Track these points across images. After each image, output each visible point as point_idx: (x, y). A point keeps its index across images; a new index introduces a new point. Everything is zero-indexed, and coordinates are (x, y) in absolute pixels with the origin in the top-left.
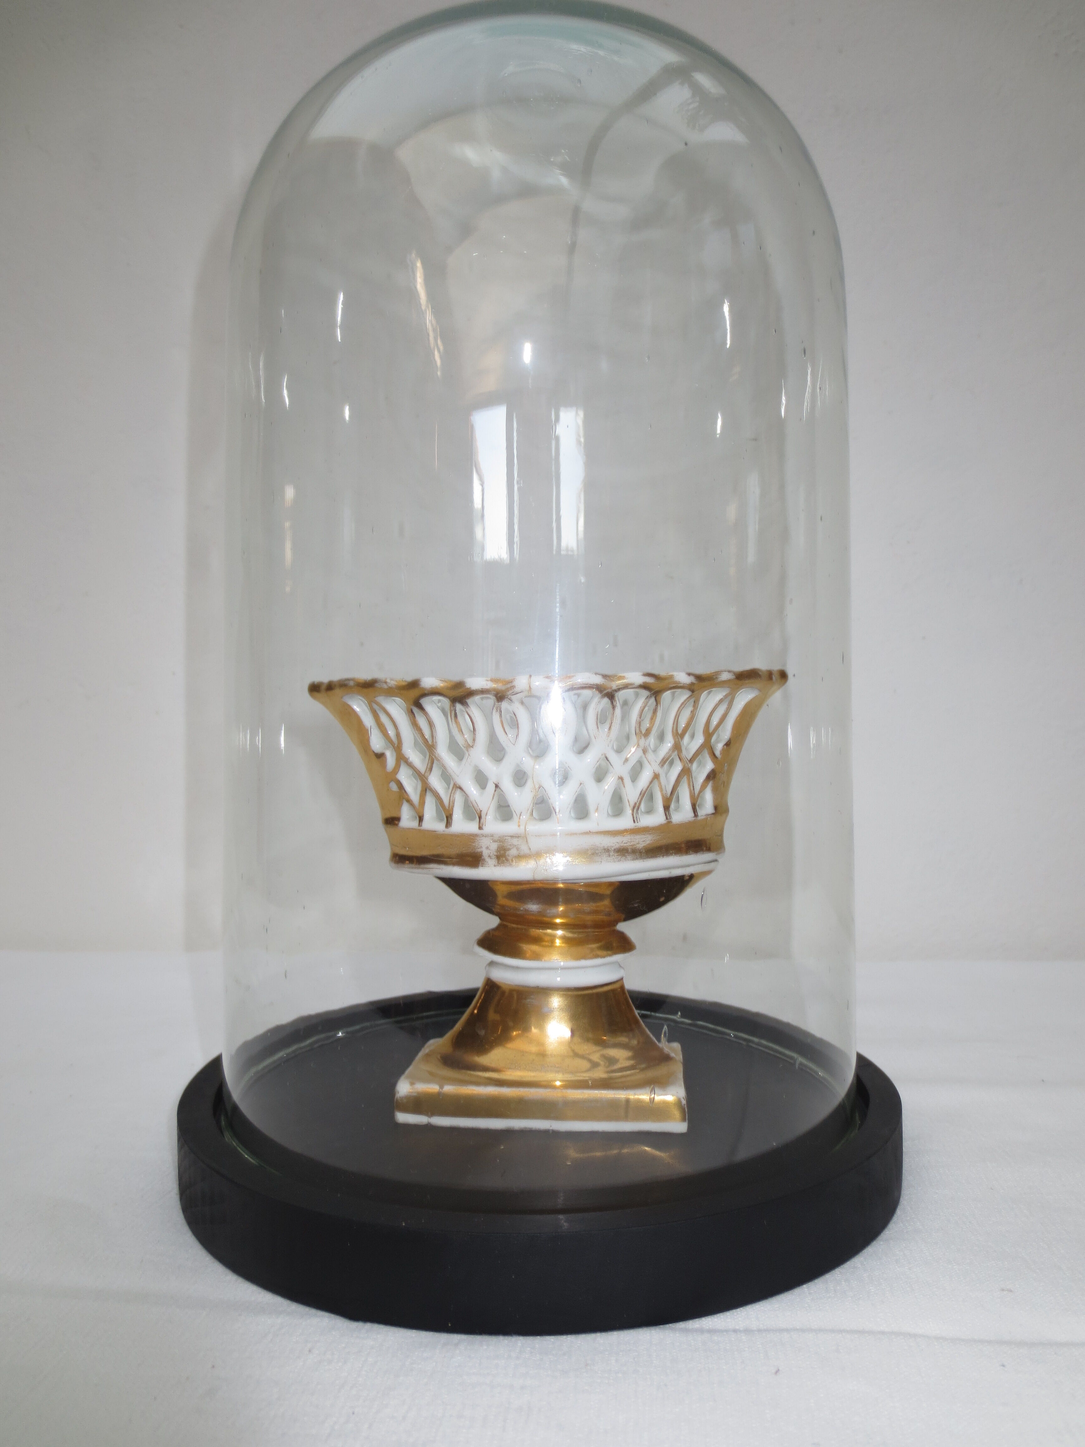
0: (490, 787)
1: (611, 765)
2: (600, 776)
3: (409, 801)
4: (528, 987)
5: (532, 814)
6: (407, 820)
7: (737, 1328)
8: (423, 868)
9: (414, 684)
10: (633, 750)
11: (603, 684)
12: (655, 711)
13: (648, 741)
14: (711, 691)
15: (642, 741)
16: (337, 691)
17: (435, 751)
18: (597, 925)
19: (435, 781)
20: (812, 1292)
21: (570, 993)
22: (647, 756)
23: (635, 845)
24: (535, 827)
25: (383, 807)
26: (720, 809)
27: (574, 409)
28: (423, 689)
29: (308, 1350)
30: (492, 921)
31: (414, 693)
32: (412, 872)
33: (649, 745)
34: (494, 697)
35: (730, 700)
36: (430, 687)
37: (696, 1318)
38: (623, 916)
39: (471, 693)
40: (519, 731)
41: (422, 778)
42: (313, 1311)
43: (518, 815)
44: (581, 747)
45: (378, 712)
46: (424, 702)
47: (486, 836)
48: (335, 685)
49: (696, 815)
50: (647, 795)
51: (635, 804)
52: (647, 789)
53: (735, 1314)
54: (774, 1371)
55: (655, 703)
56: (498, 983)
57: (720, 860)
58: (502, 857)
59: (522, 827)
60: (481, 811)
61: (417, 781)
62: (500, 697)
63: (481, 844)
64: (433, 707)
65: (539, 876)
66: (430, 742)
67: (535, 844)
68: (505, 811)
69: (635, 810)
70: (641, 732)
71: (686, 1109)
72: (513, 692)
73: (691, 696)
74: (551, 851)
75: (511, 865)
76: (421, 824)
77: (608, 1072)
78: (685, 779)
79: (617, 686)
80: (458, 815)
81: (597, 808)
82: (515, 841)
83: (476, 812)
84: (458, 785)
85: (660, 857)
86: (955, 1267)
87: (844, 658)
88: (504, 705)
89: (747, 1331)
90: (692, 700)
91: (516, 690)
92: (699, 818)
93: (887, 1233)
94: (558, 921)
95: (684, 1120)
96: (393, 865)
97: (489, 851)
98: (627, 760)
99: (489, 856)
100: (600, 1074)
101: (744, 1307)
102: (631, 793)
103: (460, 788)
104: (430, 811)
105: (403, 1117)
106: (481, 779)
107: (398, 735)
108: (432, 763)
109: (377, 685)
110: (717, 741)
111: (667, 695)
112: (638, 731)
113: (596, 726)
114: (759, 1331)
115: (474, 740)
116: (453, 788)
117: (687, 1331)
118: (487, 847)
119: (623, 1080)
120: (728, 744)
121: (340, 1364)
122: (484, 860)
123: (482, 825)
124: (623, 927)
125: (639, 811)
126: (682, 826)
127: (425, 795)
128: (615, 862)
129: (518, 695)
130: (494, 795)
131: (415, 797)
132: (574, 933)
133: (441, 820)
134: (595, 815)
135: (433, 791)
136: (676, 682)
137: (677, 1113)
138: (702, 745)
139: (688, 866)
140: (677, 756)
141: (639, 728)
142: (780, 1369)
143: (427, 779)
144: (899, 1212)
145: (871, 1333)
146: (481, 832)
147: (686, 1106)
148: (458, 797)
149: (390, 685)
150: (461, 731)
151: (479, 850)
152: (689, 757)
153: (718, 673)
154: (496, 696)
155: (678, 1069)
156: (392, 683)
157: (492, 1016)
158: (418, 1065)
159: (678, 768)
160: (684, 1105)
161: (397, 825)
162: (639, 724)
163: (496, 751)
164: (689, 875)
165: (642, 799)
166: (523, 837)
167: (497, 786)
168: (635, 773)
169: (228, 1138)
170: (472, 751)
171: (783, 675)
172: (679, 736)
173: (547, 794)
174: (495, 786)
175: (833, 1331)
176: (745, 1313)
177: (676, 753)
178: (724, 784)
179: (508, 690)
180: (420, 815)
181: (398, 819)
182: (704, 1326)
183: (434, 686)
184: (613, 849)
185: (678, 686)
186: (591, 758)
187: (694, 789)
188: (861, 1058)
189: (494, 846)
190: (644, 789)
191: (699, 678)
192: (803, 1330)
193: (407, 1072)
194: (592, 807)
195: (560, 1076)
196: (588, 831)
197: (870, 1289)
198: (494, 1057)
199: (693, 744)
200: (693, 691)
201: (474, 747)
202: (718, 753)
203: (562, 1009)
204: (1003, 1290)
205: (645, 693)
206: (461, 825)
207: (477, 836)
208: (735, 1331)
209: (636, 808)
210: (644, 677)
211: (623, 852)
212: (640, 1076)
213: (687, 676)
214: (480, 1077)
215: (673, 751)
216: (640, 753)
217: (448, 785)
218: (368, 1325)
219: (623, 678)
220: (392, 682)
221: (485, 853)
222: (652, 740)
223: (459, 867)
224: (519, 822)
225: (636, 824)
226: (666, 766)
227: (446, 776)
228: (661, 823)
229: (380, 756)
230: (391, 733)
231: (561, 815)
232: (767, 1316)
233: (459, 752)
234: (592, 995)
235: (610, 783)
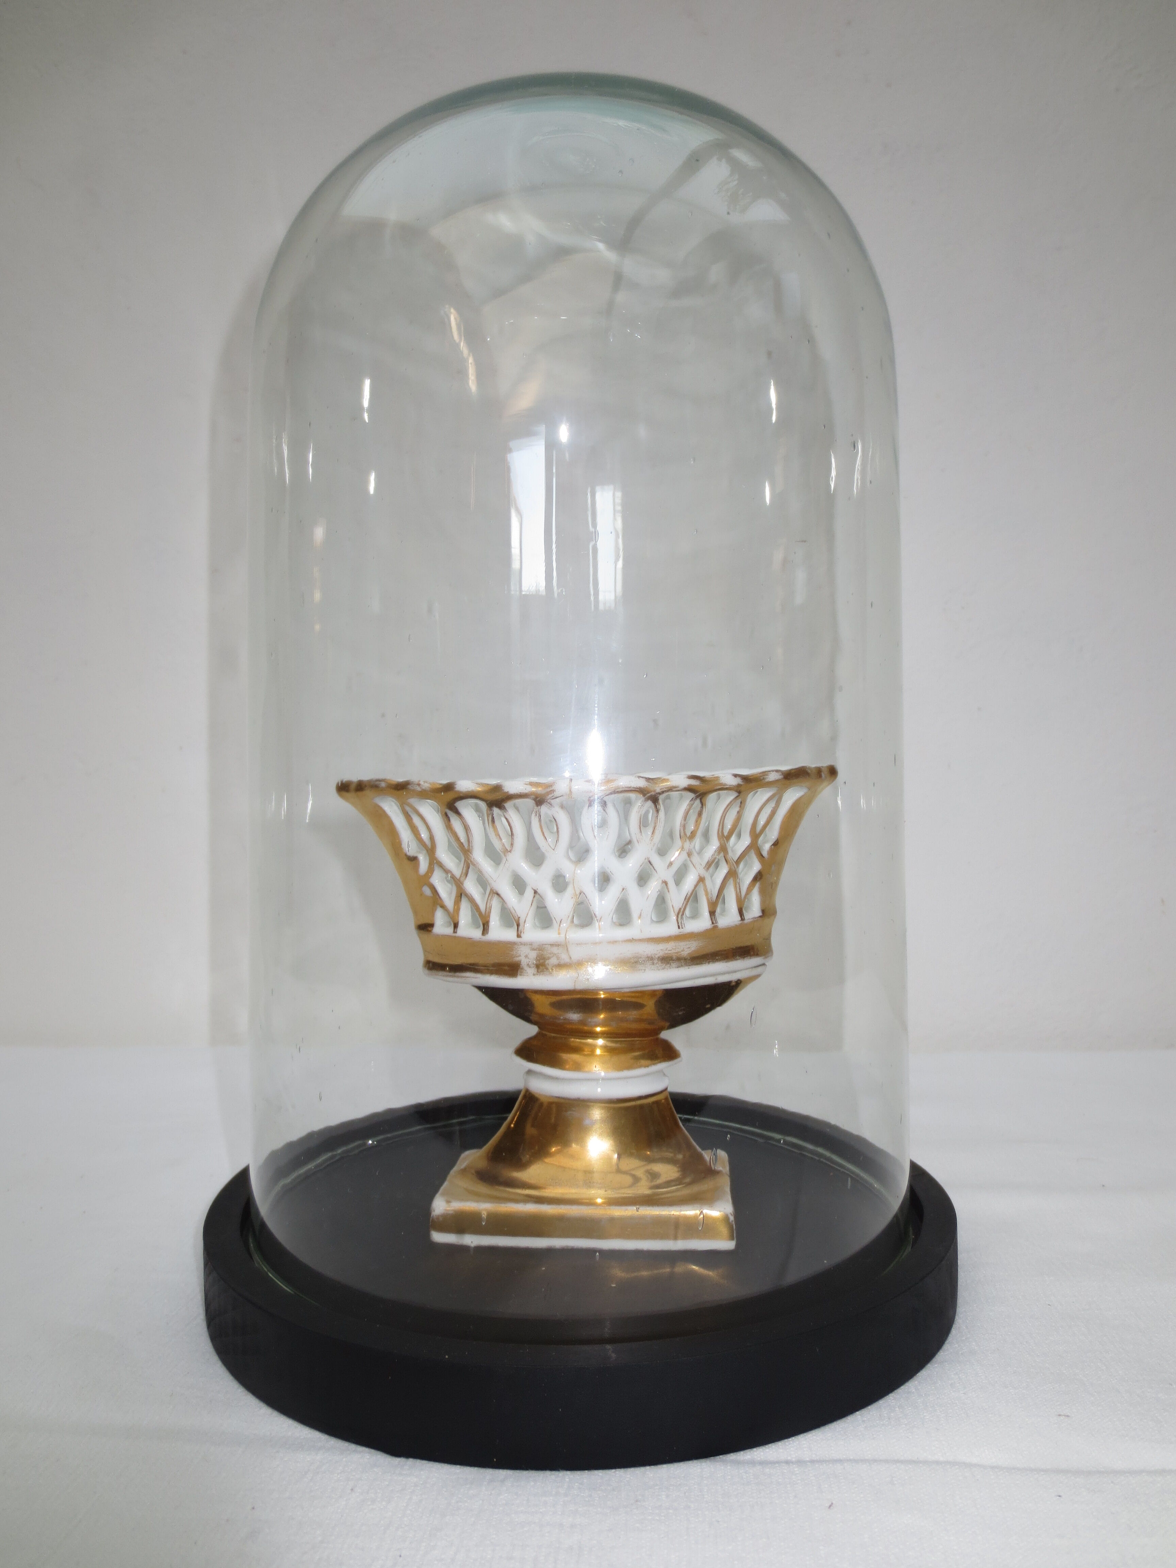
0: (529, 893)
1: (655, 870)
2: (643, 879)
3: (443, 907)
4: (569, 1099)
5: (572, 922)
6: (441, 927)
7: (789, 1458)
8: (458, 977)
9: (449, 787)
10: (677, 853)
11: (647, 787)
12: (700, 814)
13: (693, 844)
14: (757, 792)
15: (687, 845)
16: (368, 793)
17: (471, 855)
18: (641, 1034)
19: (471, 886)
20: (865, 1419)
21: (612, 1105)
22: (691, 859)
23: (679, 952)
24: (577, 935)
25: (416, 913)
26: (767, 912)
27: (612, 487)
28: (459, 792)
29: (350, 1488)
30: (529, 1030)
31: (450, 796)
32: (447, 981)
33: (694, 847)
34: (534, 802)
35: (777, 799)
36: (466, 790)
37: (747, 1449)
38: (667, 1024)
39: (510, 797)
40: (560, 836)
41: (458, 883)
42: (353, 1447)
43: (559, 923)
44: (624, 850)
45: (410, 813)
46: (459, 805)
47: (524, 944)
48: (366, 786)
49: (742, 919)
50: (692, 898)
51: (680, 909)
52: (691, 894)
53: (787, 1444)
54: (828, 1505)
55: (700, 805)
56: (537, 1096)
57: (767, 964)
58: (541, 966)
59: (563, 935)
60: (519, 918)
61: (452, 886)
62: (539, 801)
63: (519, 952)
64: (467, 810)
65: (580, 986)
66: (466, 846)
67: (576, 954)
68: (545, 918)
69: (680, 916)
70: (685, 834)
71: (734, 1225)
72: (553, 796)
73: (737, 797)
74: (593, 960)
75: (551, 973)
76: (456, 930)
77: (651, 1188)
78: (731, 881)
79: (662, 789)
80: (495, 921)
81: (640, 915)
82: (555, 950)
83: (514, 919)
84: (495, 891)
85: (705, 963)
86: (1011, 1391)
87: (896, 760)
88: (544, 809)
89: (800, 1462)
90: (739, 801)
91: (556, 794)
92: (746, 921)
93: (941, 1355)
94: (598, 1029)
95: (731, 1238)
96: (427, 971)
97: (528, 960)
98: (671, 864)
99: (528, 965)
100: (643, 1189)
101: (797, 1437)
102: (676, 899)
103: (498, 894)
104: (465, 916)
105: (438, 1237)
106: (519, 884)
107: (432, 838)
108: (468, 868)
109: (410, 787)
110: (765, 842)
111: (712, 796)
112: (682, 834)
113: (639, 830)
114: (812, 1462)
115: (512, 844)
116: (489, 894)
117: (739, 1463)
118: (526, 956)
119: (669, 1195)
120: (776, 844)
121: (384, 1503)
122: (522, 969)
123: (521, 933)
124: (665, 1035)
125: (684, 916)
126: (730, 930)
127: (461, 901)
128: (659, 970)
129: (557, 800)
130: (533, 901)
131: (449, 902)
132: (616, 1042)
133: (478, 927)
134: (637, 922)
135: (469, 896)
136: (721, 784)
137: (724, 1230)
138: (748, 846)
139: (735, 972)
140: (724, 859)
141: (684, 830)
142: (834, 1502)
143: (462, 884)
144: (954, 1331)
145: (926, 1462)
146: (519, 940)
147: (733, 1223)
148: (495, 904)
149: (424, 788)
150: (498, 835)
151: (517, 959)
152: (735, 859)
153: (765, 773)
154: (535, 800)
155: (725, 1183)
156: (426, 786)
157: (530, 1130)
158: (454, 1180)
159: (723, 870)
160: (732, 1221)
161: (430, 931)
162: (684, 826)
163: (536, 857)
164: (736, 980)
165: (686, 904)
166: (562, 945)
167: (535, 892)
168: (679, 876)
169: (258, 1262)
170: (510, 856)
171: (833, 772)
172: (725, 838)
173: (588, 900)
174: (533, 892)
175: (887, 1461)
176: (797, 1443)
177: (722, 854)
178: (772, 886)
179: (548, 793)
180: (456, 922)
181: (432, 925)
182: (756, 1457)
183: (470, 790)
184: (657, 956)
185: (724, 788)
186: (633, 862)
187: (740, 892)
188: (915, 1168)
189: (533, 955)
190: (689, 894)
191: (746, 779)
192: (856, 1461)
193: (442, 1188)
194: (635, 914)
195: (601, 1192)
196: (631, 939)
197: (925, 1416)
198: (533, 1173)
199: (739, 845)
200: (740, 792)
201: (512, 852)
202: (765, 853)
203: (603, 1121)
204: (1060, 1415)
205: (691, 795)
206: (499, 933)
207: (516, 944)
208: (787, 1462)
209: (680, 913)
210: (689, 780)
211: (667, 960)
212: (686, 1192)
213: (733, 777)
214: (520, 1194)
215: (719, 853)
216: (684, 855)
217: (485, 890)
218: (411, 1461)
219: (667, 780)
220: (426, 784)
221: (524, 962)
222: (698, 842)
223: (496, 976)
224: (559, 929)
225: (681, 930)
226: (711, 869)
227: (482, 882)
228: (706, 928)
229: (414, 859)
230: (424, 835)
231: (603, 923)
232: (819, 1445)
233: (496, 856)
234: (635, 1107)
235: (653, 887)
